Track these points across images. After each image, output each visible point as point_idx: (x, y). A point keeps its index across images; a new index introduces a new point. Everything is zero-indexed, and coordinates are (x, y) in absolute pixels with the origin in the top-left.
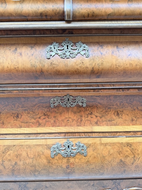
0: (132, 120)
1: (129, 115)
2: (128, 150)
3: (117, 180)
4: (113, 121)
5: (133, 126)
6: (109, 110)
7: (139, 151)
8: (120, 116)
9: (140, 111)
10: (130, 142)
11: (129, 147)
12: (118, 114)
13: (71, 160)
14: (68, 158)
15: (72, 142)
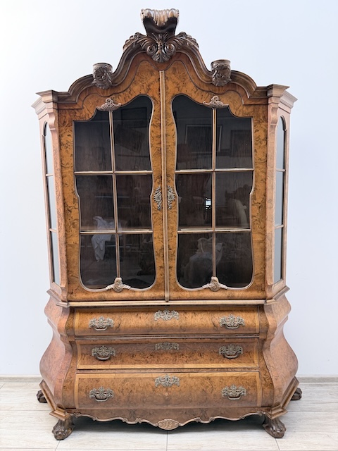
1: (209, 356)
2: (208, 382)
5: (211, 364)
6: (195, 352)
7: (216, 383)
8: (202, 356)
10: (210, 376)
13: (169, 389)
14: (167, 387)
15: (170, 375)
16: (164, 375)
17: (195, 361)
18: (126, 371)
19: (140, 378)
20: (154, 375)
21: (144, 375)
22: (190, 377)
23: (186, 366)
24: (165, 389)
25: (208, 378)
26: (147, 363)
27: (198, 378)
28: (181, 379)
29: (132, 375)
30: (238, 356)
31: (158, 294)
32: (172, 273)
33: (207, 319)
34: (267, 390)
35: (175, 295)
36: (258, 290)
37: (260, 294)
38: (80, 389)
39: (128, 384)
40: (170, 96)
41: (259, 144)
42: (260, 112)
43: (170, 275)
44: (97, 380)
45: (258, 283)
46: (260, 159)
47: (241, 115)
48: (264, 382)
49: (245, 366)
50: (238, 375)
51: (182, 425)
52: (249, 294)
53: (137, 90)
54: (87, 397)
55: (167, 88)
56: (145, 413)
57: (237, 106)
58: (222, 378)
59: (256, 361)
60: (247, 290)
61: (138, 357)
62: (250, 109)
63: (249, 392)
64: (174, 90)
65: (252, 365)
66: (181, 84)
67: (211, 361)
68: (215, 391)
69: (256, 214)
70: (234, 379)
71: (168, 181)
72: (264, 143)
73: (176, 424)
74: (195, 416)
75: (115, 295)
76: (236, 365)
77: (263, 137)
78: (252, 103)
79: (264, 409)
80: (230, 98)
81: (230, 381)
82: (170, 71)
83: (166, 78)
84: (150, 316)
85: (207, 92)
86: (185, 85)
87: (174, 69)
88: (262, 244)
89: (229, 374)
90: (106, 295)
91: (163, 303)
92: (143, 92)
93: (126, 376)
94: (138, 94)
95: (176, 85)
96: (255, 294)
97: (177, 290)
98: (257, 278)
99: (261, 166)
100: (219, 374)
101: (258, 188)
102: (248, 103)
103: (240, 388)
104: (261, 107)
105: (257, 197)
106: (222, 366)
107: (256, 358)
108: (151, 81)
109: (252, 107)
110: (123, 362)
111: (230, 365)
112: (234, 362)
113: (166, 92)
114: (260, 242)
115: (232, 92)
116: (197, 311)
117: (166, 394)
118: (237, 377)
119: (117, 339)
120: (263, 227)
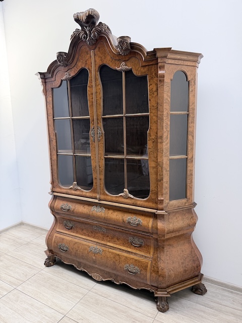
1: (122, 241)
2: (118, 257)
6: (115, 237)
7: (122, 259)
8: (119, 240)
13: (96, 255)
14: (95, 254)
15: (98, 247)
16: (95, 246)
17: (114, 242)
18: (78, 238)
19: (83, 244)
20: (90, 244)
21: (85, 243)
22: (108, 251)
23: (109, 244)
24: (93, 254)
25: (118, 255)
26: (89, 236)
27: (113, 253)
28: (103, 251)
29: (80, 241)
30: (140, 246)
31: (94, 195)
32: (101, 183)
33: (120, 216)
34: (153, 274)
35: (102, 197)
36: (153, 203)
37: (154, 205)
38: (54, 242)
39: (76, 246)
40: (97, 66)
41: (152, 95)
42: (153, 70)
43: (100, 184)
44: (63, 239)
45: (153, 197)
46: (153, 106)
47: (139, 74)
48: (153, 269)
49: (143, 254)
50: (137, 259)
51: (104, 280)
52: (146, 204)
53: (80, 65)
54: (57, 247)
55: (95, 61)
56: (85, 266)
57: (137, 68)
58: (126, 257)
59: (152, 253)
60: (146, 201)
61: (85, 231)
62: (146, 69)
63: (142, 272)
64: (99, 63)
65: (147, 255)
66: (103, 58)
67: (123, 245)
68: (121, 265)
69: (151, 147)
70: (134, 260)
71: (98, 123)
72: (155, 94)
73: (101, 279)
74: (111, 277)
75: (73, 192)
76: (138, 252)
77: (154, 89)
78: (147, 64)
79: (153, 287)
80: (132, 63)
81: (131, 261)
82: (97, 50)
83: (95, 55)
84: (90, 208)
85: (118, 60)
86: (105, 58)
87: (99, 48)
88: (155, 169)
89: (132, 256)
90: (69, 191)
91: (96, 201)
92: (83, 66)
93: (76, 240)
94: (81, 67)
95: (100, 59)
96: (150, 204)
97: (104, 194)
98: (152, 194)
99: (154, 111)
100: (125, 254)
101: (152, 128)
102: (144, 64)
103: (136, 267)
104: (153, 67)
105: (152, 135)
106: (129, 250)
107: (152, 251)
108: (87, 58)
109: (147, 67)
110: (77, 232)
111: (134, 251)
112: (137, 250)
113: (95, 64)
114: (154, 168)
115: (134, 58)
116: (116, 210)
117: (94, 258)
119: (74, 218)
120: (156, 156)
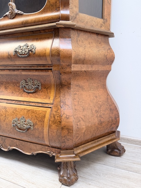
0: (13, 93)
1: (12, 89)
2: (4, 111)
3: (3, 137)
4: (2, 93)
5: (11, 97)
6: (2, 85)
7: (9, 112)
8: (7, 90)
9: (18, 87)
10: (7, 106)
11: (5, 109)
12: (6, 88)
58: (15, 109)
59: (52, 98)
63: (36, 127)
65: (46, 100)
68: (7, 121)
76: (32, 99)
81: (21, 113)
106: (20, 99)
118: (29, 111)
